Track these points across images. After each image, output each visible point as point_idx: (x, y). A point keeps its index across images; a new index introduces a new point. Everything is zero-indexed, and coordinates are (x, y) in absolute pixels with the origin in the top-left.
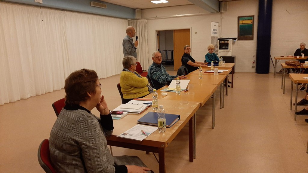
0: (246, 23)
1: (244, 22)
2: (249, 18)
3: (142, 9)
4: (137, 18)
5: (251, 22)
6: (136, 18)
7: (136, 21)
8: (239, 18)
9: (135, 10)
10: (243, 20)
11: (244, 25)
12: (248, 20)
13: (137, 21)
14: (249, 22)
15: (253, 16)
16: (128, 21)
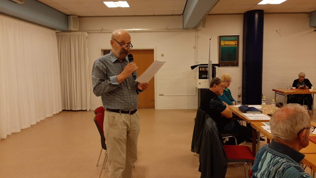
0: (229, 45)
1: (227, 43)
2: (233, 38)
3: (79, 17)
4: (72, 28)
5: (235, 44)
6: (69, 29)
7: (69, 34)
8: (221, 38)
9: (69, 17)
10: (226, 41)
11: (227, 47)
12: (232, 40)
13: (71, 33)
14: (233, 43)
15: (238, 36)
16: (57, 33)
